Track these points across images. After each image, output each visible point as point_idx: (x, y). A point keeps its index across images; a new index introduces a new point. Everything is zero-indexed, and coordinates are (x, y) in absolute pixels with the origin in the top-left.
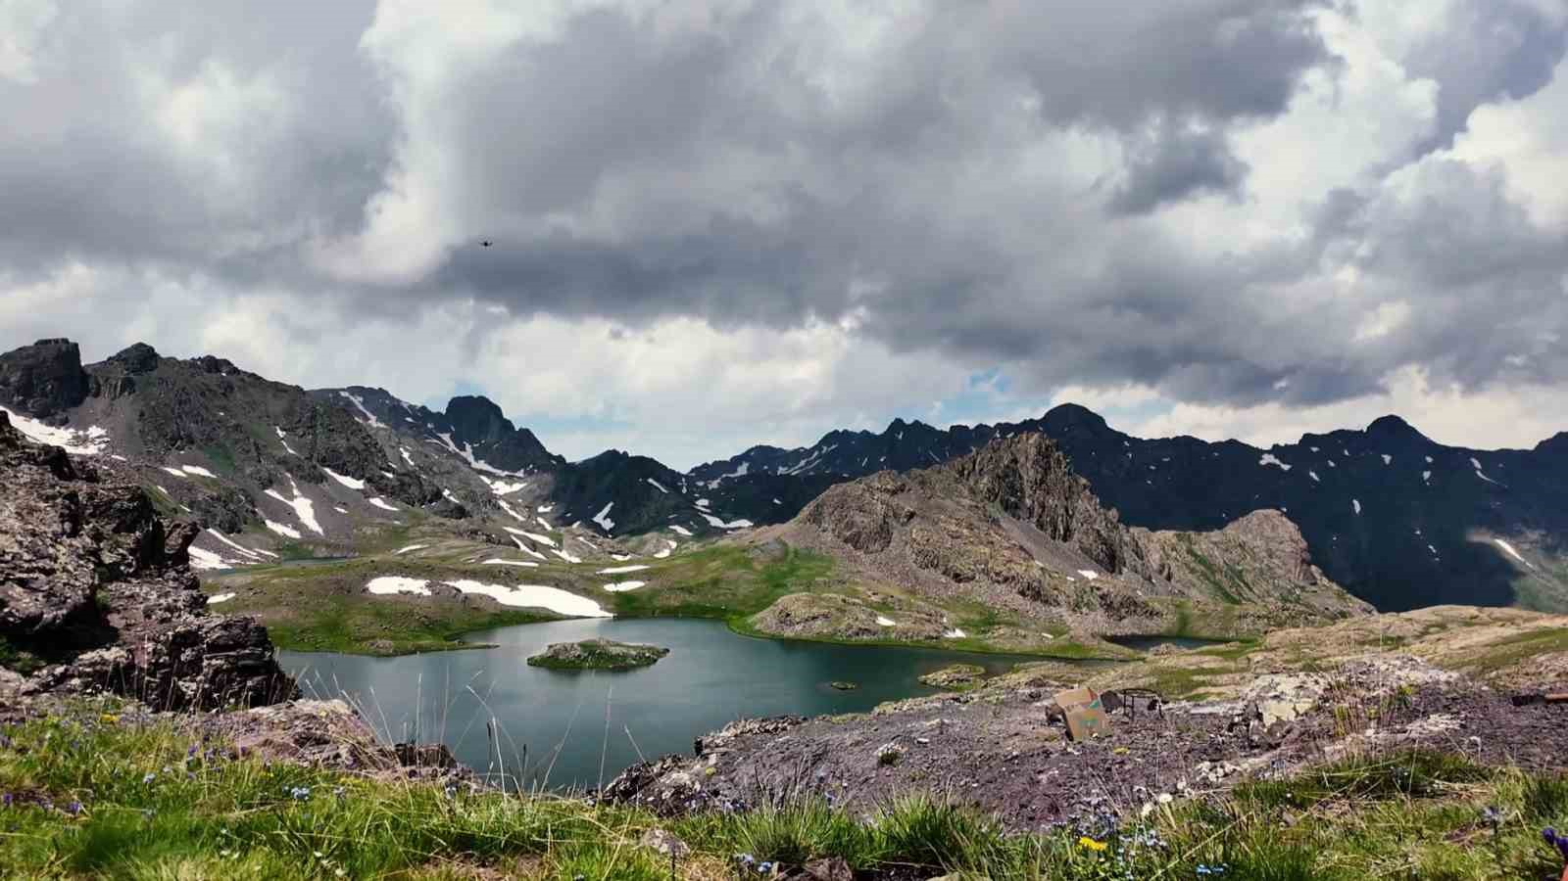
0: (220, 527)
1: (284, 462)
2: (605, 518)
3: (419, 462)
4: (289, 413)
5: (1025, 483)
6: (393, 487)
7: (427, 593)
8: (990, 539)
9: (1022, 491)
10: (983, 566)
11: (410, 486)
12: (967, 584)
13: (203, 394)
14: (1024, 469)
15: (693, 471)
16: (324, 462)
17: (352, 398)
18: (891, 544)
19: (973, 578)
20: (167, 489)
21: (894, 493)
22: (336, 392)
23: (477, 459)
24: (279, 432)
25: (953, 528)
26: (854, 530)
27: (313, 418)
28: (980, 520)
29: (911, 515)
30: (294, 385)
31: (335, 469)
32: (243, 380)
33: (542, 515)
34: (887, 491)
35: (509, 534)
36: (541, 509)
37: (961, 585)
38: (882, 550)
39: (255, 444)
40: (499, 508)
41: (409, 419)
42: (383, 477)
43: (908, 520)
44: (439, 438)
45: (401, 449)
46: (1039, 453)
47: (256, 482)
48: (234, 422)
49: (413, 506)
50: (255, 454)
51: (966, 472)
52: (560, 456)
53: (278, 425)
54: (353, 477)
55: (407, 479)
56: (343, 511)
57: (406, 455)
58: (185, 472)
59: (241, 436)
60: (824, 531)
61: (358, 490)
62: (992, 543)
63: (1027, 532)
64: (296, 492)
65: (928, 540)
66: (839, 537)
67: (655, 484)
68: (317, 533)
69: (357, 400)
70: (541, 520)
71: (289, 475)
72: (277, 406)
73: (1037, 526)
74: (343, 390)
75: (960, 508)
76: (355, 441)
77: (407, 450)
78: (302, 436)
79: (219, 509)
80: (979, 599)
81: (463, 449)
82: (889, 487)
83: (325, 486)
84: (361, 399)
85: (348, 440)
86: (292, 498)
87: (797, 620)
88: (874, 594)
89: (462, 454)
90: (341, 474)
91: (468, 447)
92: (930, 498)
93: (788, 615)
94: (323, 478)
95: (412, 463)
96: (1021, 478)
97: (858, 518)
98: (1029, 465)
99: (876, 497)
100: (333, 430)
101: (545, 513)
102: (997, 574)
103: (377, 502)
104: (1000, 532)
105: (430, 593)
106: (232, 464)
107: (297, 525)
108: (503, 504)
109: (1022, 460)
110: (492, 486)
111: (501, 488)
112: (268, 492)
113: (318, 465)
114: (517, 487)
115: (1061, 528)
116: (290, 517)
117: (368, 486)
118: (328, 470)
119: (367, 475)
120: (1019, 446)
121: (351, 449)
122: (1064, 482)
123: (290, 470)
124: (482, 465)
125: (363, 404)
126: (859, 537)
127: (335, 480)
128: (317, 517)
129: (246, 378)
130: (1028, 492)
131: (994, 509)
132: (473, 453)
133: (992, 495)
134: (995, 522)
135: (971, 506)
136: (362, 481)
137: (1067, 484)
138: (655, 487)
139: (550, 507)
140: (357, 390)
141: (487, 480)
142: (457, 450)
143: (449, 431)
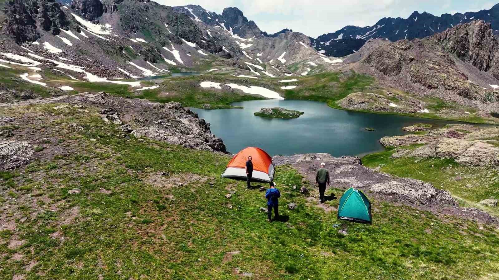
0: (150, 61)
1: (168, 36)
2: (282, 59)
3: (213, 35)
4: (168, 17)
5: (470, 45)
6: (205, 46)
7: (220, 88)
8: (448, 70)
9: (468, 48)
10: (442, 82)
11: (211, 45)
12: (433, 90)
13: (139, 11)
14: (471, 38)
15: (319, 37)
16: (181, 36)
17: (189, 10)
18: (401, 73)
19: (437, 87)
20: (132, 47)
21: (405, 50)
22: (183, 7)
23: (234, 34)
24: (166, 25)
25: (431, 65)
26: (385, 66)
27: (177, 19)
28: (445, 61)
29: (412, 60)
30: (169, 6)
31: (186, 39)
32: (151, 4)
33: (259, 57)
34: (402, 49)
35: (247, 65)
36: (258, 55)
37: (431, 90)
38: (397, 75)
39: (159, 30)
40: (243, 54)
41: (209, 18)
42: (202, 42)
43: (410, 62)
44: (220, 25)
45: (207, 30)
46: (480, 30)
47: (160, 44)
48: (150, 21)
49: (213, 53)
50: (159, 34)
51: (442, 40)
52: (265, 32)
53: (165, 22)
54: (192, 42)
55: (210, 43)
56: (189, 55)
57: (209, 33)
58: (137, 41)
59: (153, 27)
60: (371, 66)
61: (194, 47)
62: (449, 72)
63: (467, 67)
64: (173, 48)
65: (418, 71)
66: (378, 69)
67: (303, 44)
68: (181, 63)
69: (191, 10)
70: (258, 59)
71: (170, 42)
72: (164, 14)
73: (473, 64)
74: (186, 6)
75: (436, 56)
76: (191, 28)
77: (209, 31)
78: (173, 26)
79: (149, 54)
80: (438, 96)
81: (229, 30)
82: (403, 47)
83: (182, 45)
84: (192, 10)
85: (189, 27)
86: (172, 50)
87: (356, 103)
88: (390, 93)
89: (229, 32)
90: (188, 41)
91: (231, 29)
92: (422, 52)
93: (352, 101)
94: (182, 43)
95: (211, 36)
96: (469, 42)
97: (387, 61)
98: (474, 36)
99: (396, 52)
100: (184, 23)
101: (260, 56)
102: (449, 86)
103: (200, 52)
104: (454, 67)
105: (221, 88)
106: (152, 38)
107: (175, 61)
108: (244, 52)
109: (471, 33)
110: (240, 45)
111: (243, 46)
112: (165, 48)
113: (180, 38)
114: (249, 45)
115: (485, 65)
116: (172, 57)
117: (197, 45)
118: (183, 39)
119: (197, 41)
120: (471, 26)
121: (190, 31)
122: (490, 44)
123: (170, 40)
124: (236, 36)
125: (193, 12)
126: (387, 69)
127: (186, 43)
128: (181, 58)
129: (153, 4)
130: (471, 48)
131: (453, 57)
132: (233, 32)
133: (453, 50)
134: (452, 62)
135: (442, 55)
136: (195, 44)
137: (492, 45)
138: (303, 45)
139: (262, 54)
140: (190, 6)
141: (238, 43)
142: (227, 30)
143: (224, 22)
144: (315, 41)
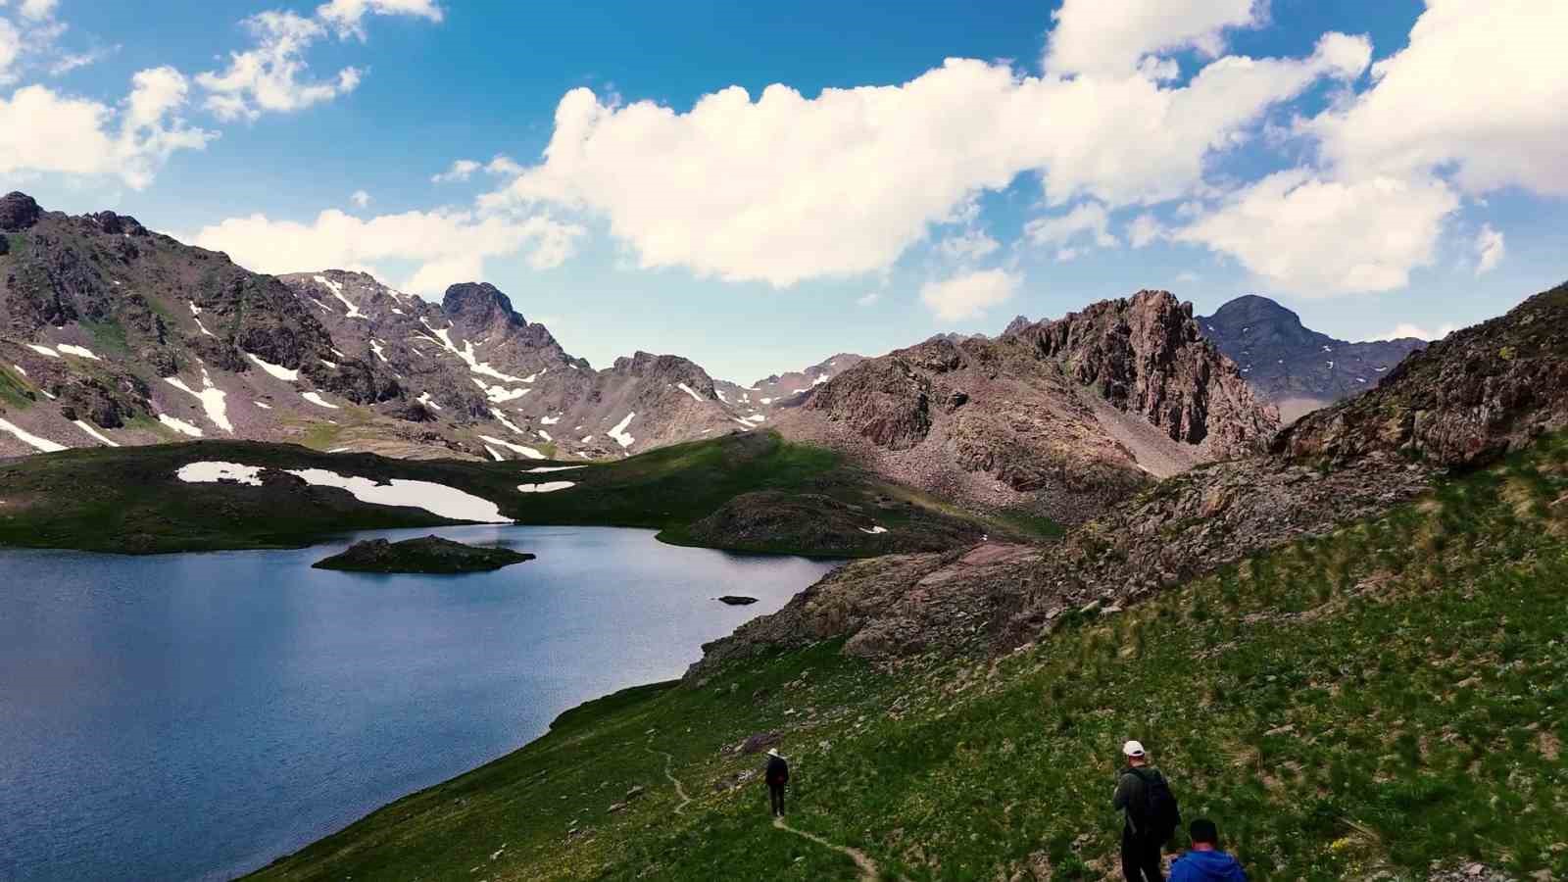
0: (93, 420)
1: (194, 344)
2: (622, 433)
3: (392, 358)
4: (207, 284)
5: (1138, 361)
6: (334, 379)
7: (257, 482)
8: (1073, 432)
9: (1134, 374)
10: (1057, 469)
11: (356, 378)
12: (1031, 493)
13: (95, 257)
14: (1138, 340)
15: (757, 385)
16: (249, 347)
17: (329, 284)
18: (929, 438)
19: (1042, 485)
20: (26, 370)
21: (942, 370)
22: (310, 277)
23: (479, 362)
24: (193, 307)
25: (1020, 417)
26: (877, 417)
27: (238, 290)
28: (1063, 407)
29: (962, 400)
30: (218, 250)
31: (262, 355)
32: (151, 243)
33: (548, 428)
34: (931, 367)
35: (484, 443)
36: (545, 421)
37: (1023, 495)
38: (913, 446)
39: (159, 321)
40: (492, 417)
41: (397, 311)
42: (321, 367)
43: (957, 406)
44: (432, 335)
45: (372, 342)
46: (1160, 318)
47: (155, 368)
48: (132, 292)
49: (358, 403)
50: (156, 333)
51: (1053, 344)
52: (582, 359)
53: (192, 299)
54: (284, 366)
55: (353, 370)
56: (265, 406)
57: (377, 350)
58: (58, 352)
59: (139, 310)
60: (835, 420)
61: (289, 382)
62: (1075, 438)
63: (1135, 428)
64: (206, 382)
65: (980, 433)
66: (854, 428)
67: (688, 390)
68: (226, 432)
69: (335, 287)
70: (543, 434)
71: (200, 361)
72: (192, 276)
73: (1150, 419)
74: (319, 274)
75: (1036, 391)
76: (291, 323)
77: (379, 344)
78: (222, 314)
79: (94, 397)
80: (1046, 514)
81: (463, 349)
82: (935, 362)
83: (247, 377)
84: (340, 286)
85: (281, 320)
86: (200, 388)
87: (743, 522)
88: (884, 500)
89: (462, 354)
90: (269, 362)
91: (468, 346)
92: (992, 378)
93: (731, 516)
94: (245, 366)
95: (384, 359)
96: (1132, 353)
97: (884, 402)
98: (1145, 334)
99: (912, 375)
100: (262, 307)
101: (550, 425)
102: (1078, 480)
103: (312, 397)
104: (1093, 424)
105: (260, 483)
106: (125, 344)
107: (201, 421)
108: (496, 412)
109: (1135, 328)
110: (488, 392)
111: (498, 395)
112: (170, 380)
113: (239, 349)
114: (518, 393)
115: (1186, 424)
116: (194, 411)
117: (303, 377)
118: (252, 356)
119: (303, 364)
120: (1133, 308)
121: (284, 331)
122: (1195, 360)
123: (201, 355)
124: (484, 368)
125: (342, 291)
126: (883, 427)
127: (261, 367)
128: (230, 415)
129: (156, 242)
130: (1140, 371)
131: (1090, 393)
132: (475, 354)
133: (1087, 375)
134: (1087, 412)
135: (1053, 390)
136: (296, 371)
137: (1200, 363)
138: (688, 394)
139: (557, 419)
140: (337, 275)
141: (481, 384)
142: (455, 350)
143: (446, 327)
144: (745, 396)
